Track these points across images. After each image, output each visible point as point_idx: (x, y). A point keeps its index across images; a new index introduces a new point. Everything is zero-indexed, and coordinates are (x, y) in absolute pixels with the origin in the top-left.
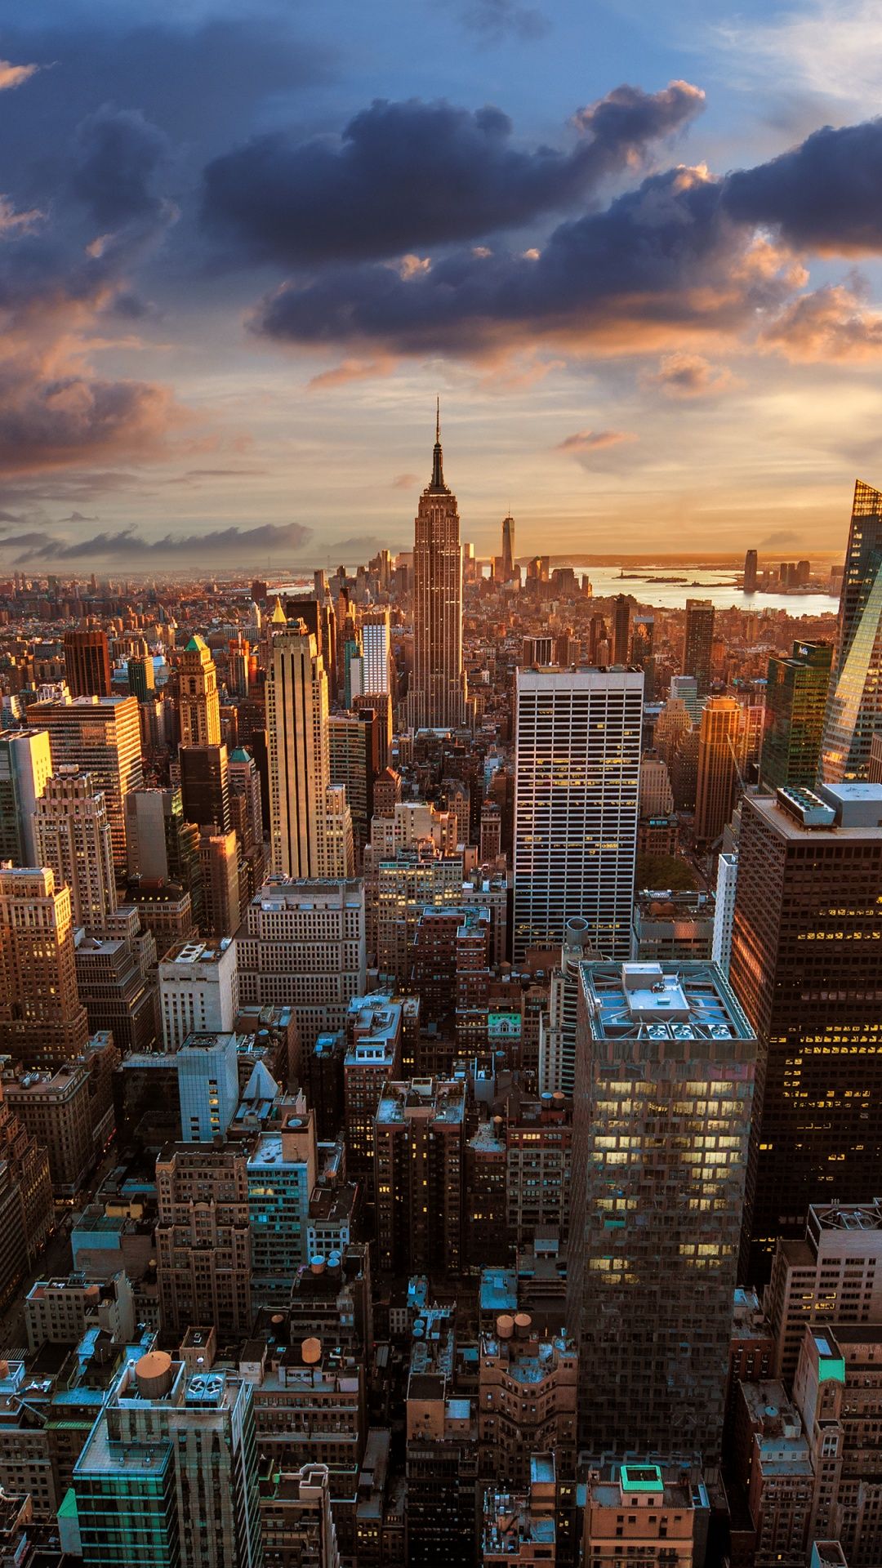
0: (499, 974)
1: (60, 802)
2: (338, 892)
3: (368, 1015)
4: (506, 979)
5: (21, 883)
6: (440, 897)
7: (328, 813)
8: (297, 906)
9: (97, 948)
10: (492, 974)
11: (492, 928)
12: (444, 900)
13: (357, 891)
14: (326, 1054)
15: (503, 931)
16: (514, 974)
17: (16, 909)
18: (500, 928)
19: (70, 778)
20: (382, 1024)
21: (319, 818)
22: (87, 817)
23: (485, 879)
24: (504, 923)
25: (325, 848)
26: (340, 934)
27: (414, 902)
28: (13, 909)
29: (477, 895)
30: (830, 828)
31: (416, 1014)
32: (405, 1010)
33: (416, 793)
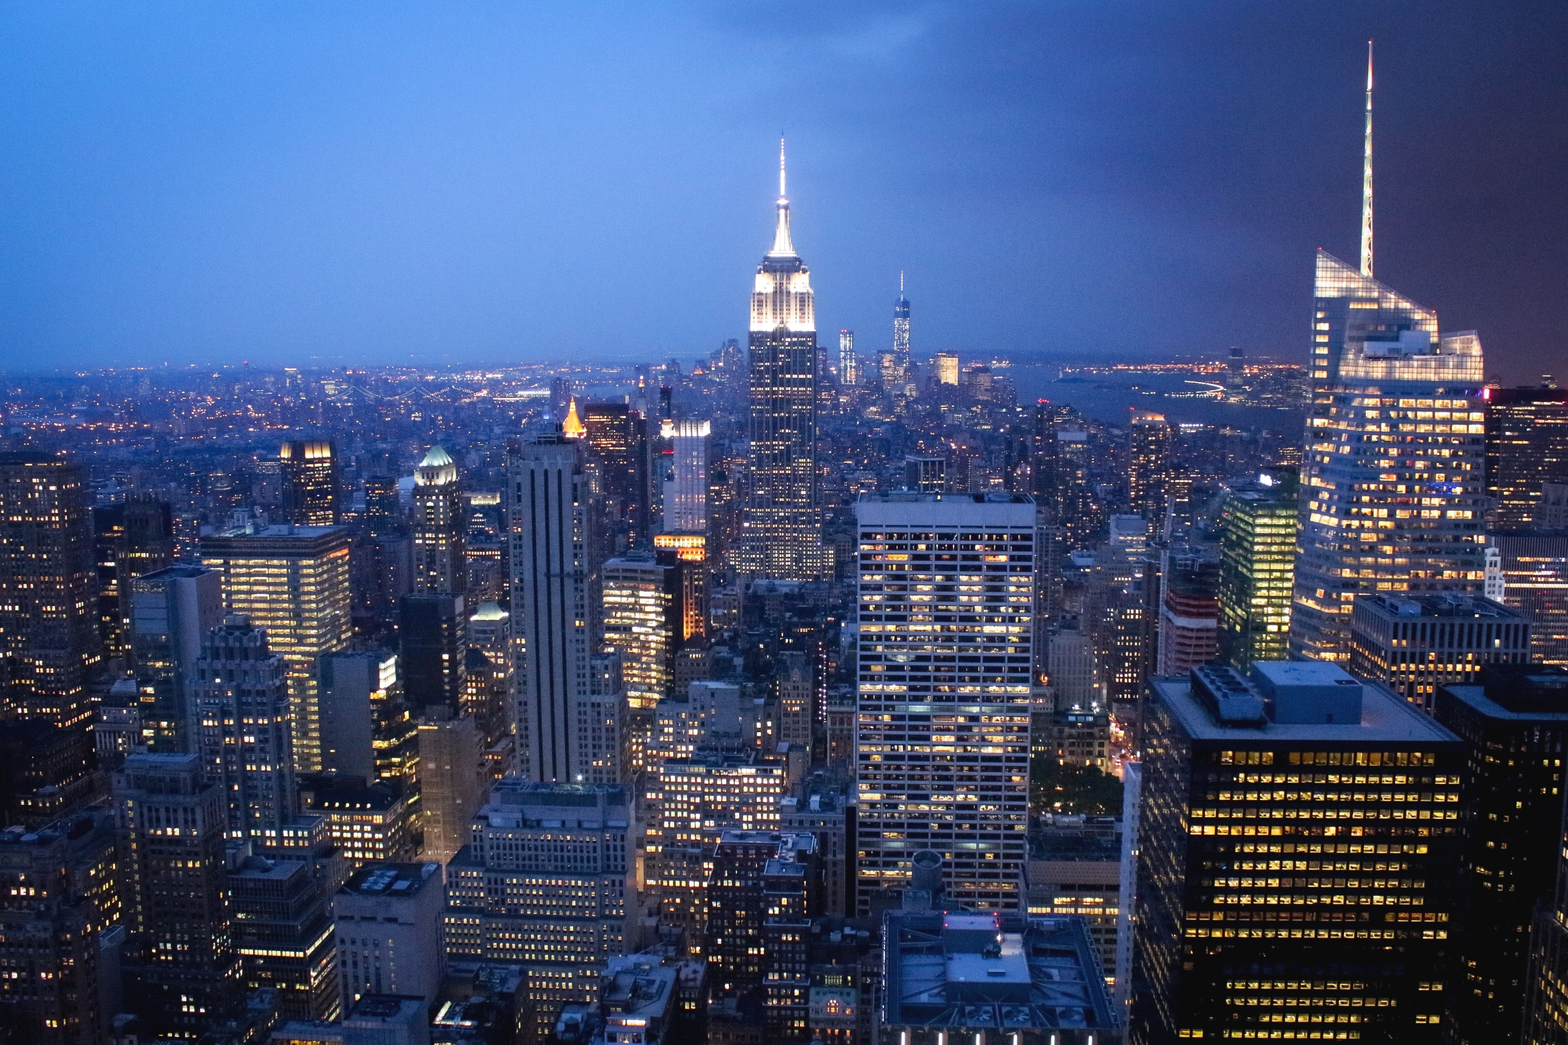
0: (827, 929)
1: (224, 665)
2: (594, 804)
3: (626, 981)
4: (835, 937)
5: (159, 774)
6: (750, 818)
7: (593, 692)
8: (539, 822)
9: (266, 870)
10: (817, 929)
11: (822, 864)
12: (755, 822)
13: (623, 804)
14: (569, 1036)
15: (842, 869)
16: (847, 931)
17: (150, 809)
18: (835, 864)
19: (237, 633)
20: (648, 997)
21: (581, 699)
22: (259, 687)
23: (814, 792)
24: (842, 857)
25: (590, 742)
26: (599, 863)
27: (712, 823)
28: (145, 810)
29: (804, 815)
30: (1258, 724)
31: (698, 983)
32: (682, 976)
33: (739, 670)
